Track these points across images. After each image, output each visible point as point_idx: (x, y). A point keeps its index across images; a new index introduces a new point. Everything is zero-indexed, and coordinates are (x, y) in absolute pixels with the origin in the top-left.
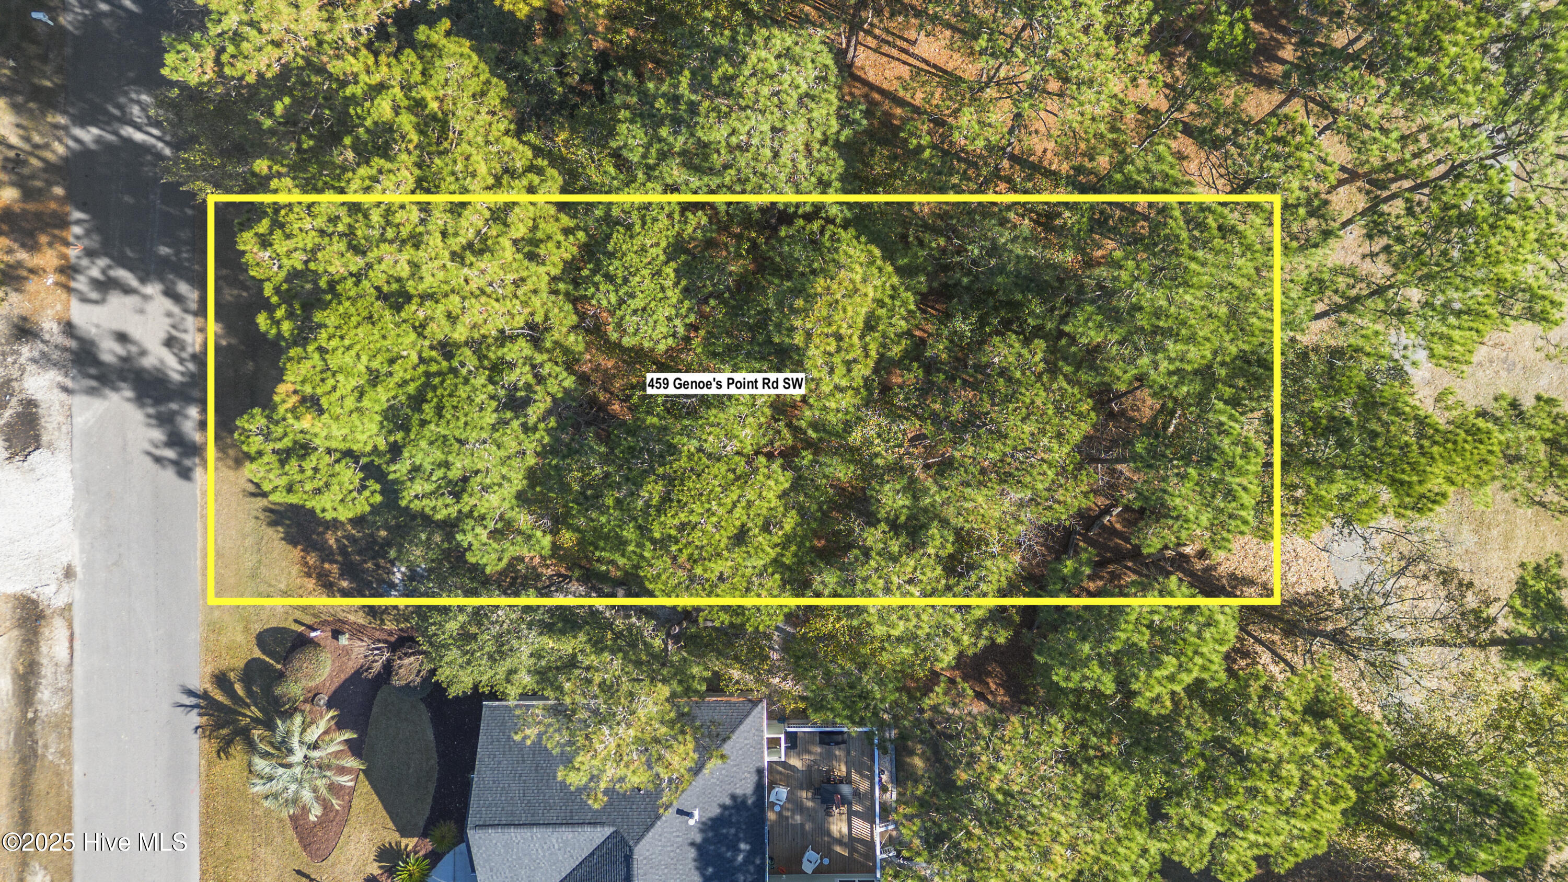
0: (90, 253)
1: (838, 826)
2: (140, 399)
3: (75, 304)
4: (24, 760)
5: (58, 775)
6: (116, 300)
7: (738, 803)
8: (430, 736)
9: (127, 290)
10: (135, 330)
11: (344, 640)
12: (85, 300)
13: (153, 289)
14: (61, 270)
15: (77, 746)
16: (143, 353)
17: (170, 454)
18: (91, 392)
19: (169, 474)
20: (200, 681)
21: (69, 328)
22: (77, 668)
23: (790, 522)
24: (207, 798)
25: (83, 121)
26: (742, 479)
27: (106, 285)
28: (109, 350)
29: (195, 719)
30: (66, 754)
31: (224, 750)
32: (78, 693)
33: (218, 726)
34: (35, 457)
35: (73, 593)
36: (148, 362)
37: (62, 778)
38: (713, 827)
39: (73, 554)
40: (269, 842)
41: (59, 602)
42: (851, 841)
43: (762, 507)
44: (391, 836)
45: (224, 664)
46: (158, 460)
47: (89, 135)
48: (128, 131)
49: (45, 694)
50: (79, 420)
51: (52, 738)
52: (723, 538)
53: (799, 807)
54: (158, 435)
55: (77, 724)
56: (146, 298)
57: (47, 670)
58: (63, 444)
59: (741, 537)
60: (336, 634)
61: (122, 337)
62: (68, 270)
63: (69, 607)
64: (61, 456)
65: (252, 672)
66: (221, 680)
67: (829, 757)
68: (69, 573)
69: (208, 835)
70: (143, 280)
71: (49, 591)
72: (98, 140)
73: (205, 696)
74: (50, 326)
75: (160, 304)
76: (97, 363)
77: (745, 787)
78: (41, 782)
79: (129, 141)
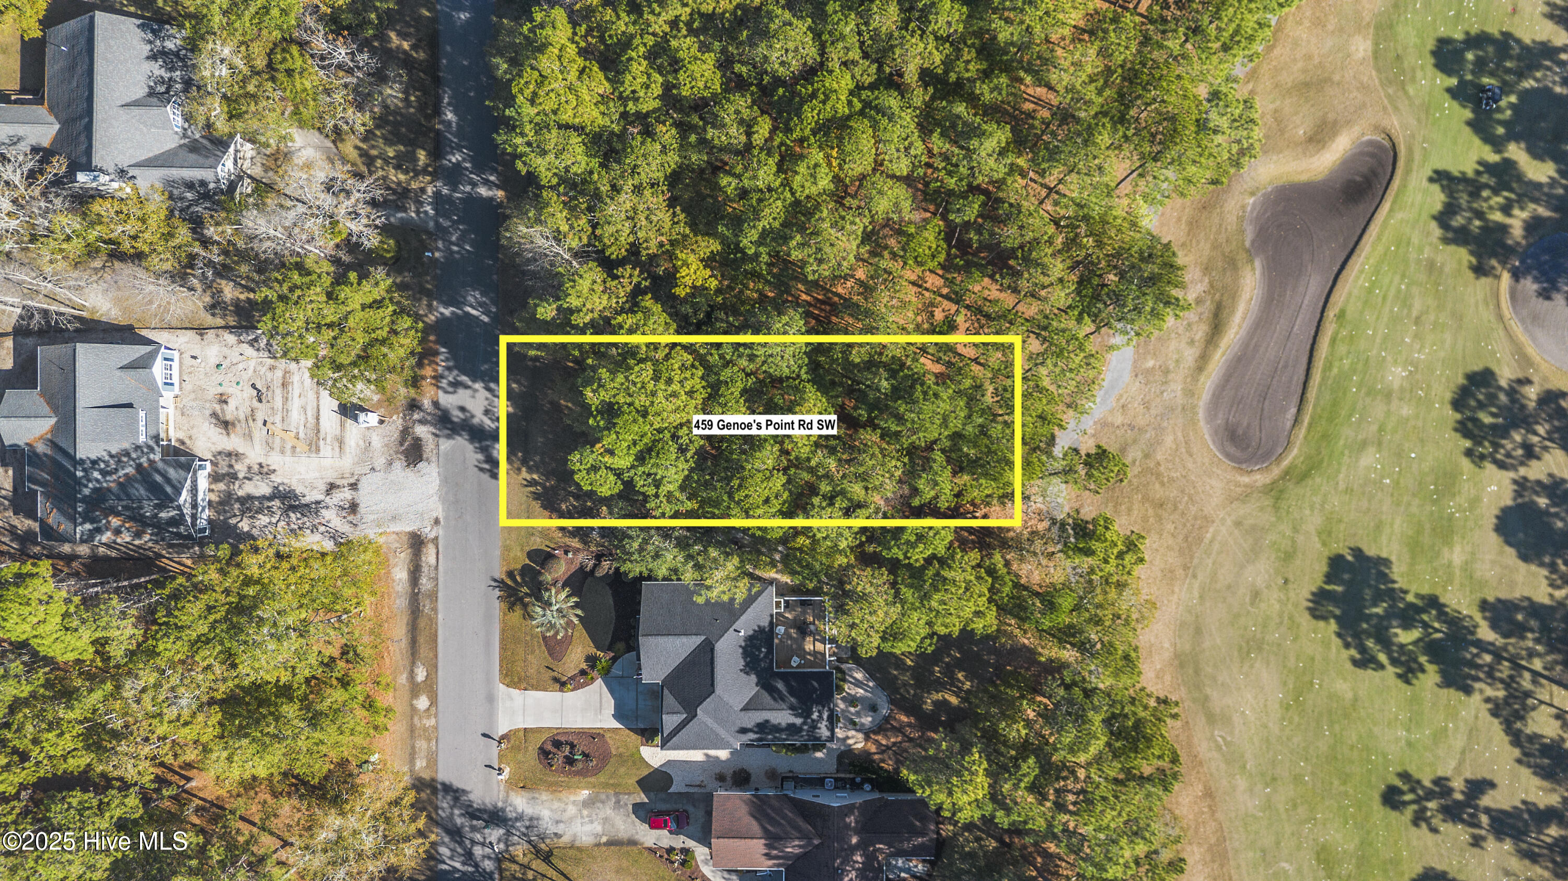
0: (449, 369)
1: (809, 647)
2: (472, 440)
3: (440, 393)
4: (413, 612)
5: (430, 619)
6: (461, 391)
7: (761, 630)
8: (611, 602)
9: (467, 387)
10: (470, 405)
11: (570, 555)
12: (446, 392)
13: (478, 386)
14: (434, 377)
15: (440, 606)
16: (473, 416)
17: (487, 466)
18: (449, 437)
19: (486, 477)
20: (500, 574)
21: (436, 404)
22: (440, 568)
23: (786, 495)
24: (503, 631)
25: (447, 304)
26: (768, 479)
27: (456, 385)
28: (457, 415)
29: (497, 593)
30: (435, 610)
31: (511, 607)
32: (441, 580)
33: (509, 596)
34: (420, 465)
35: (439, 531)
36: (476, 421)
37: (433, 622)
38: (750, 639)
39: (439, 512)
40: (533, 652)
41: (432, 535)
42: (815, 653)
43: (775, 490)
44: (593, 650)
45: (512, 567)
46: (481, 469)
47: (447, 312)
48: (469, 309)
49: (424, 581)
50: (442, 448)
51: (427, 602)
52: (760, 500)
53: (790, 637)
54: (480, 457)
55: (440, 595)
56: (476, 391)
57: (425, 569)
58: (434, 459)
59: (767, 501)
60: (566, 552)
61: (462, 409)
62: (437, 378)
63: (436, 538)
64: (434, 465)
65: (525, 570)
66: (510, 574)
67: (804, 613)
68: (437, 522)
69: (503, 648)
70: (474, 381)
71: (427, 530)
72: (453, 313)
73: (502, 582)
74: (427, 403)
75: (483, 394)
76: (452, 422)
77: (765, 623)
78: (422, 623)
79: (468, 314)
